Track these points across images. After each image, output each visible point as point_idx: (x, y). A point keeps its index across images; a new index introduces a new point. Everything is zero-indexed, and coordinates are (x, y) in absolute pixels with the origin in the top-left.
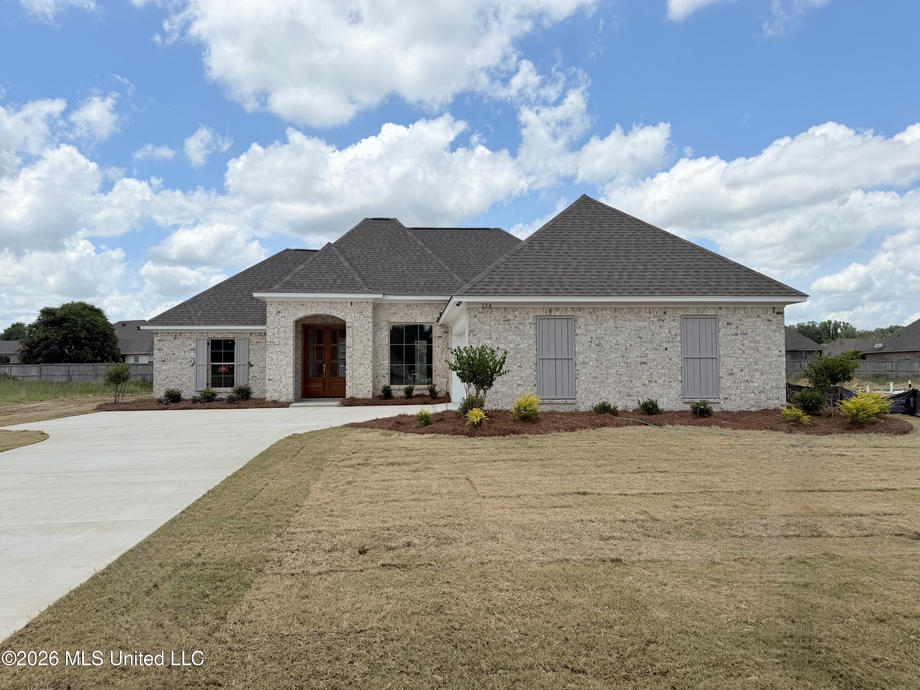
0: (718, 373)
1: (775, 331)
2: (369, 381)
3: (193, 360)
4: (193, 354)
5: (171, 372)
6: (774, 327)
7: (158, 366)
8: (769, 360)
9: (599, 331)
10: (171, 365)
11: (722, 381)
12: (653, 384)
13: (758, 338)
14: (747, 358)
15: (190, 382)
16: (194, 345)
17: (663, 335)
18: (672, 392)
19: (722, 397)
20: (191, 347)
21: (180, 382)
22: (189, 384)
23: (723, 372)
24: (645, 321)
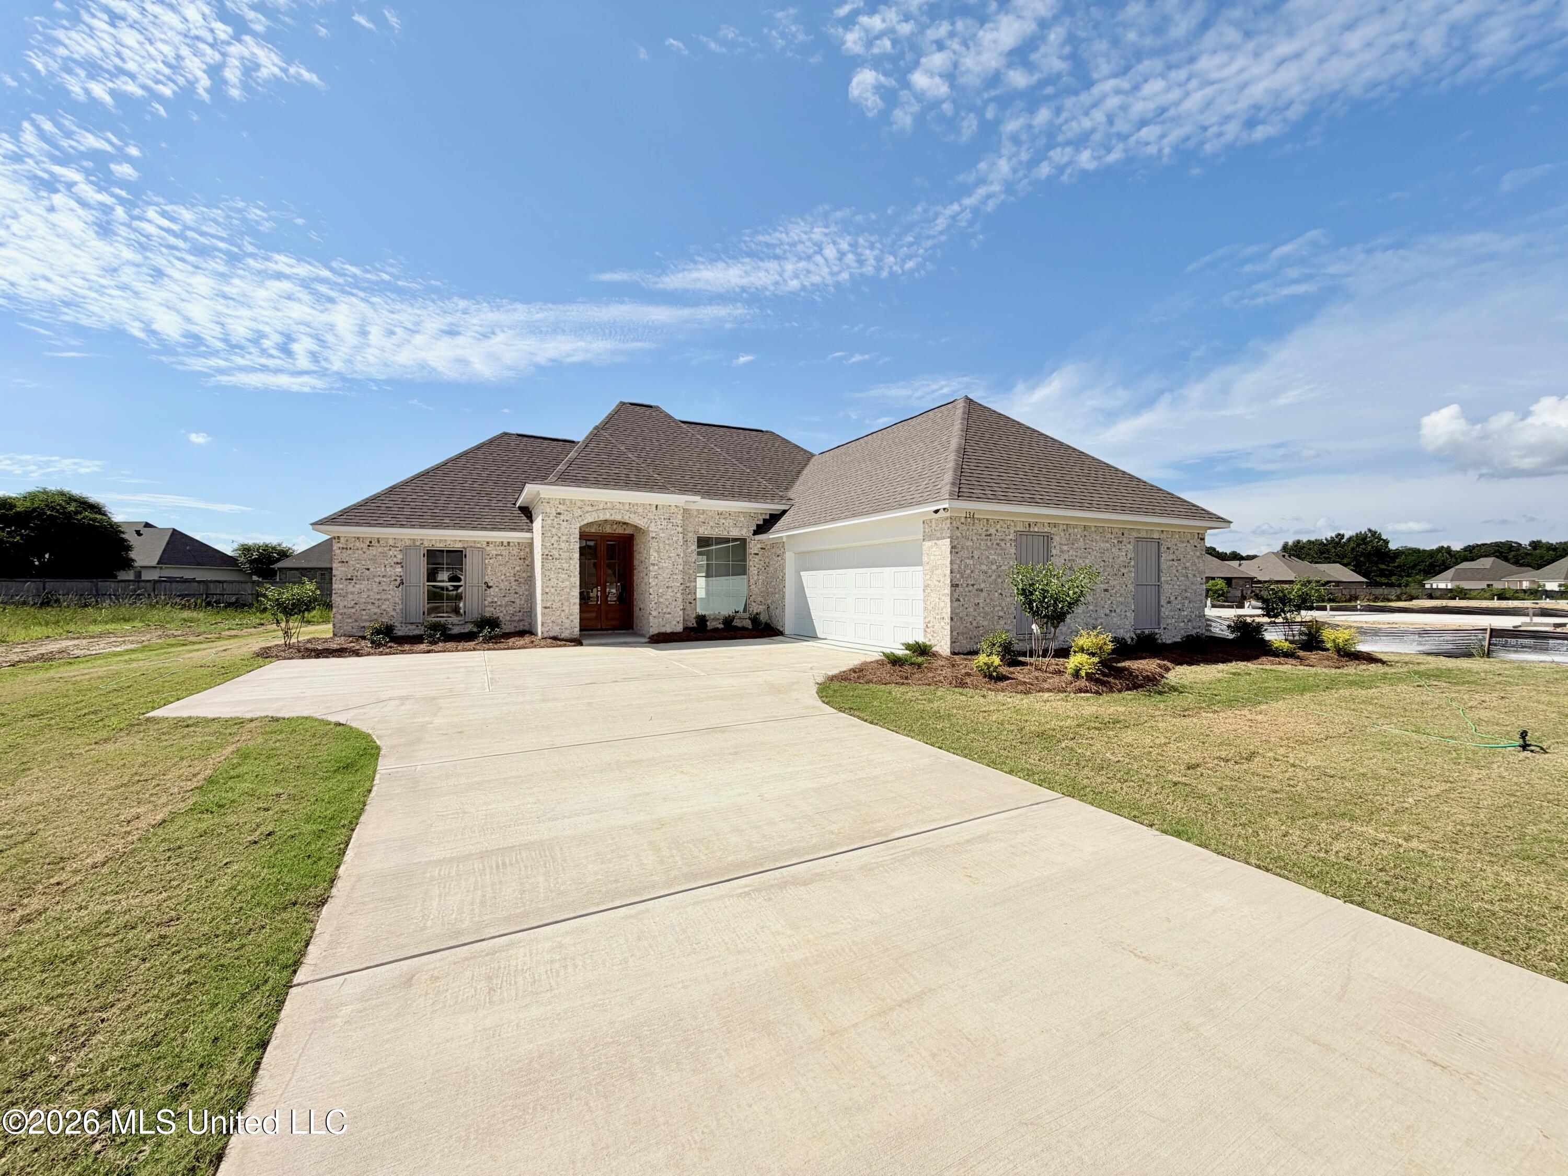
0: (1159, 602)
1: (1198, 557)
2: (678, 609)
3: (399, 579)
4: (400, 570)
5: (364, 595)
6: (1198, 554)
7: (341, 586)
8: (1194, 587)
9: (1071, 553)
10: (363, 585)
11: (1163, 609)
12: (1113, 614)
13: (1188, 564)
14: (1179, 586)
15: (394, 610)
16: (400, 556)
17: (1121, 559)
18: (1127, 623)
19: (1162, 626)
20: (395, 560)
21: (378, 611)
22: (393, 613)
23: (1163, 602)
24: (1107, 542)
